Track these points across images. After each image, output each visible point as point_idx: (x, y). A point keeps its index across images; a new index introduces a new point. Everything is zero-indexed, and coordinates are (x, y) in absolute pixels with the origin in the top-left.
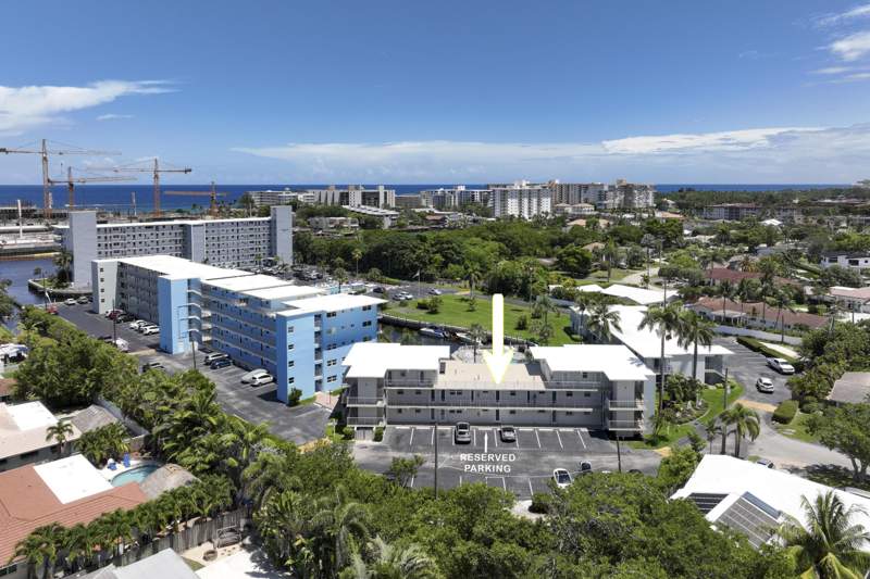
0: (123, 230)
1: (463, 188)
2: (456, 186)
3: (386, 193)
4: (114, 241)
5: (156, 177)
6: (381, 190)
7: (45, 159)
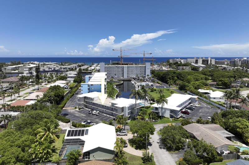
0: (111, 67)
1: (246, 59)
2: (242, 58)
3: (211, 60)
4: (109, 69)
5: (144, 55)
6: (209, 59)
7: (121, 51)
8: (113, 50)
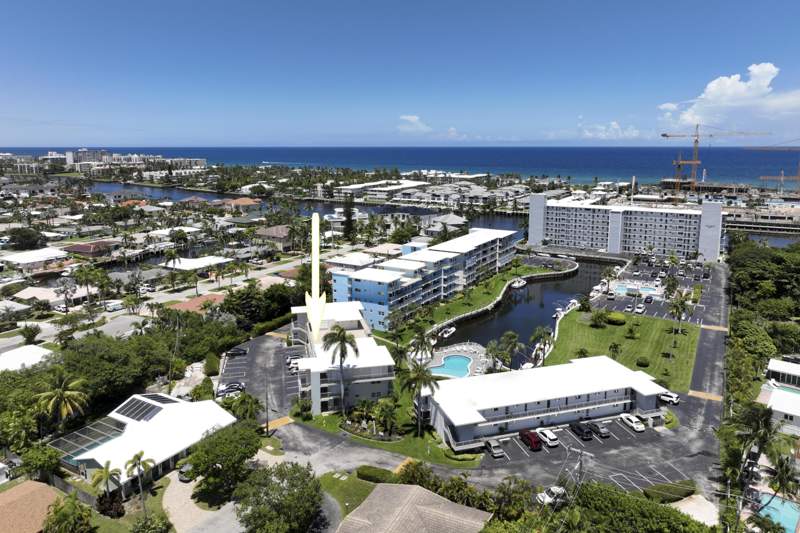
8: (664, 135)
